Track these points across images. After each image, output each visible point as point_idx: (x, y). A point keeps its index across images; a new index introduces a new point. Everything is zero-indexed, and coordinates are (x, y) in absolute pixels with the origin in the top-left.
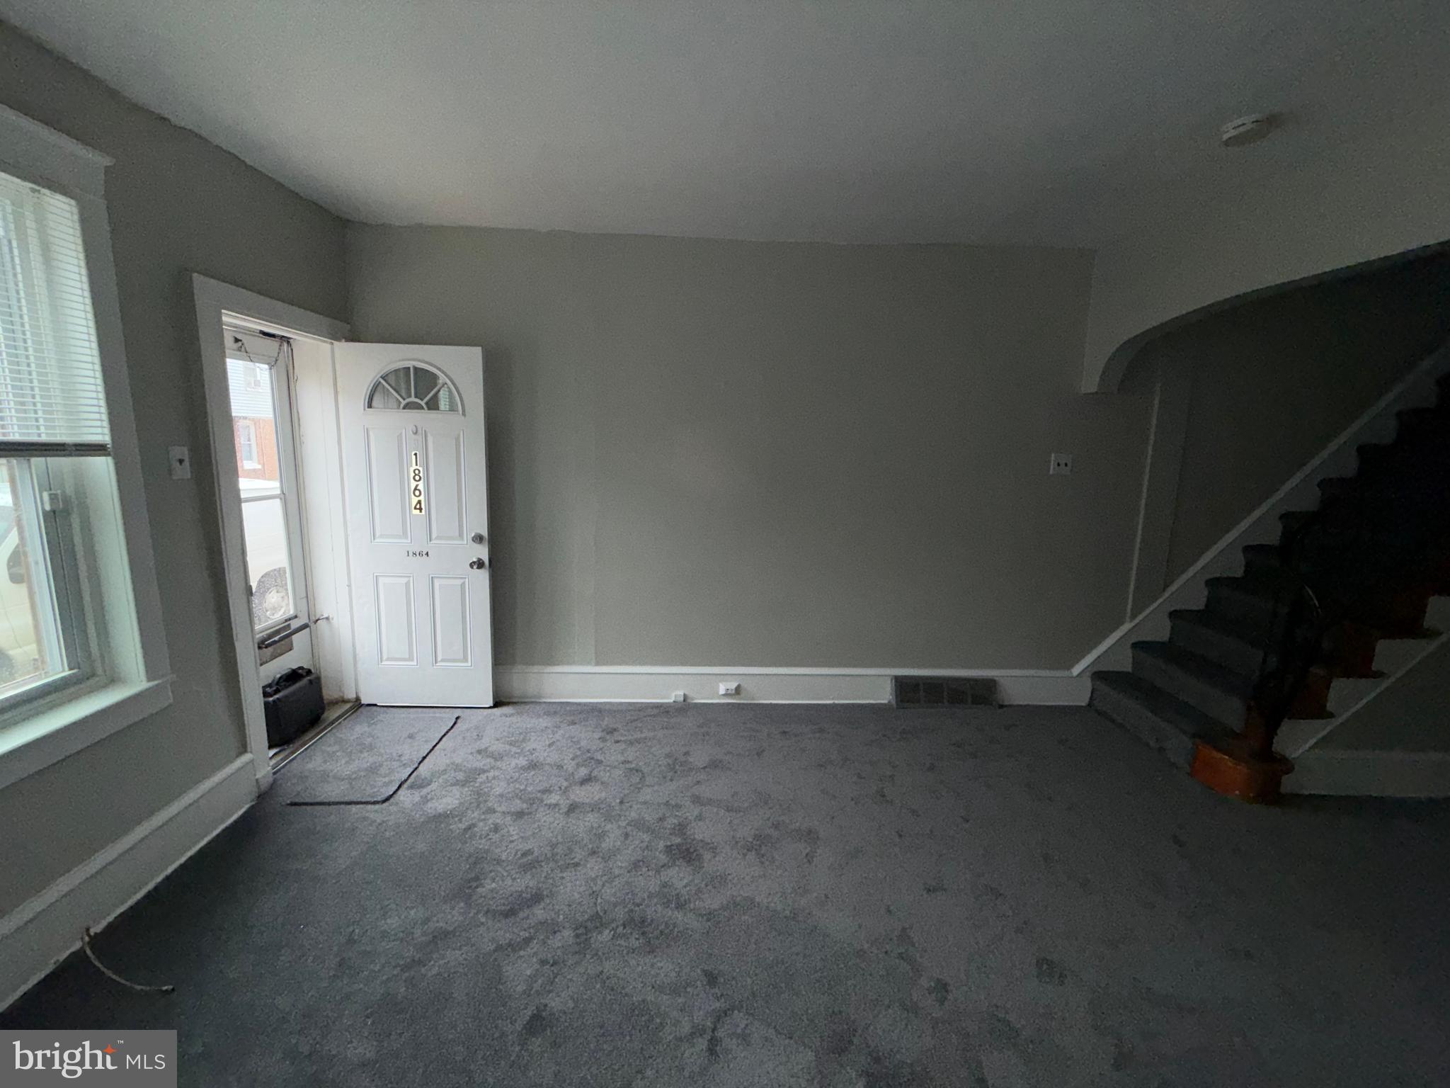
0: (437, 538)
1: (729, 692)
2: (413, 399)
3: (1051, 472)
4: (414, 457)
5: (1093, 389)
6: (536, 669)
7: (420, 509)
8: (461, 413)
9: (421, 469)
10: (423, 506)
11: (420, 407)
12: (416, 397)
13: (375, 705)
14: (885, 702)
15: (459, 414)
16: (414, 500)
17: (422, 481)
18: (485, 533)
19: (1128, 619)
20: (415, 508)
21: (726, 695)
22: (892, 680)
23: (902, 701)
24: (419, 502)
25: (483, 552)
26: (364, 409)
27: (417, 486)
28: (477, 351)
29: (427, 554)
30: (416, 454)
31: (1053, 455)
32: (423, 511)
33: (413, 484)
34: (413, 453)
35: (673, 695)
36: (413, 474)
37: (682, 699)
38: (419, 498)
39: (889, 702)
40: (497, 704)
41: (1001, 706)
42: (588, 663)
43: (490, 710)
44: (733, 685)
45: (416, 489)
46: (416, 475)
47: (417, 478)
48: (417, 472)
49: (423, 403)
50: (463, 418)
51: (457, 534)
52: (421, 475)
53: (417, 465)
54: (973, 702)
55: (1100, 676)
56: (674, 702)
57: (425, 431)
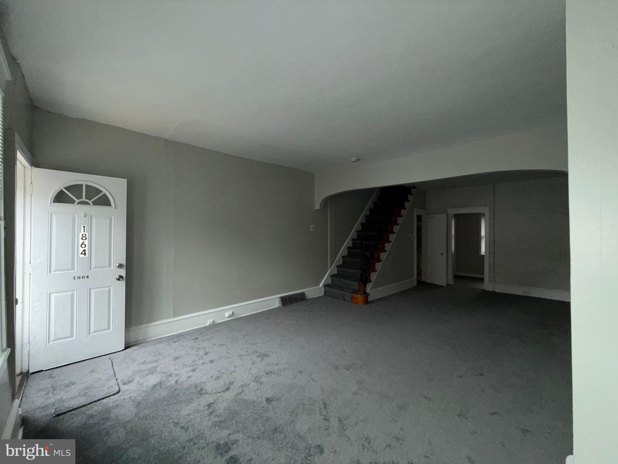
0: (95, 268)
1: (230, 315)
2: (84, 199)
3: (311, 230)
4: (83, 228)
5: (318, 208)
6: (144, 326)
7: (85, 254)
8: (114, 207)
9: (87, 234)
10: (87, 252)
11: (89, 204)
12: (86, 198)
13: (42, 371)
14: (278, 306)
15: (113, 208)
16: (81, 250)
17: (87, 240)
18: (124, 262)
19: (329, 269)
20: (81, 254)
21: (229, 317)
22: (279, 299)
23: (284, 304)
24: (85, 250)
25: (123, 272)
26: (51, 203)
27: (84, 242)
28: (125, 181)
29: (88, 277)
30: (84, 227)
31: (311, 226)
32: (87, 255)
33: (81, 241)
34: (83, 226)
35: (209, 322)
36: (81, 237)
37: (212, 323)
38: (84, 249)
39: (279, 306)
40: (126, 348)
41: (307, 300)
42: (170, 318)
43: (124, 351)
44: (231, 312)
45: (82, 244)
46: (83, 237)
47: (84, 238)
48: (84, 235)
49: (90, 202)
50: (115, 209)
51: (108, 264)
52: (87, 237)
53: (84, 231)
54: (301, 300)
55: (325, 286)
56: (209, 325)
57: (91, 215)
